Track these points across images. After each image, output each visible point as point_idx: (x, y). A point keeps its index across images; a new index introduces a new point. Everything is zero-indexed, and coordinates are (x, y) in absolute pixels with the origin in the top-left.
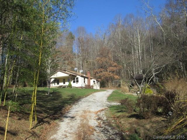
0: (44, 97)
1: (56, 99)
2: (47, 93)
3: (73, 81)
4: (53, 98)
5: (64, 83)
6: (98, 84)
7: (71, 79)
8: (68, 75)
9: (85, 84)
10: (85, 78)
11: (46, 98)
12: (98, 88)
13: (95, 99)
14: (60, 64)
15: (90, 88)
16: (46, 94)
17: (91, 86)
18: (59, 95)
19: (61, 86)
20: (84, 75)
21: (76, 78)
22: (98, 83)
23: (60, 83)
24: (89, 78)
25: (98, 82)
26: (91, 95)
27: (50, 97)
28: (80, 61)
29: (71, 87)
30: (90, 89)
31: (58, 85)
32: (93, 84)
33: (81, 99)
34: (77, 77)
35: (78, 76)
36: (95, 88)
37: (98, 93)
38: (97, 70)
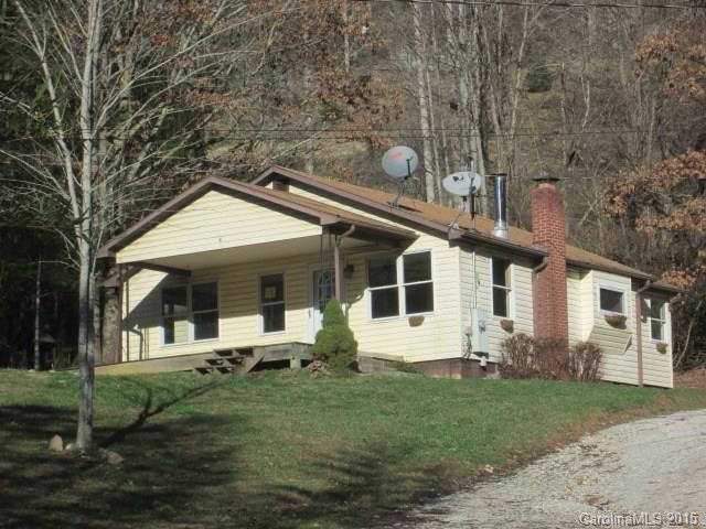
0: (30, 473)
1: (167, 497)
2: (69, 435)
3: (367, 294)
4: (131, 487)
5: (274, 322)
6: (656, 333)
7: (349, 270)
8: (316, 230)
9: (508, 327)
10: (503, 257)
11: (53, 488)
12: (661, 371)
13: (604, 492)
14: (231, 111)
15: (567, 368)
16: (57, 443)
17: (581, 348)
18: (209, 458)
19: (234, 358)
20: (499, 232)
21: (400, 263)
22: (655, 313)
23: (224, 324)
24: (555, 262)
25: (657, 306)
26: (564, 455)
27: (99, 475)
28: (455, 73)
29: (354, 367)
30: (561, 385)
31: (208, 346)
32: (596, 329)
33: (444, 502)
34: (414, 249)
35: (423, 243)
36: (618, 367)
37: (650, 423)
38: (643, 173)
